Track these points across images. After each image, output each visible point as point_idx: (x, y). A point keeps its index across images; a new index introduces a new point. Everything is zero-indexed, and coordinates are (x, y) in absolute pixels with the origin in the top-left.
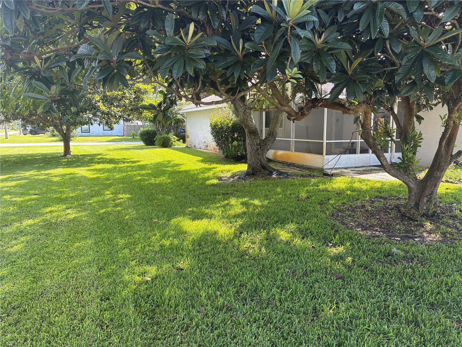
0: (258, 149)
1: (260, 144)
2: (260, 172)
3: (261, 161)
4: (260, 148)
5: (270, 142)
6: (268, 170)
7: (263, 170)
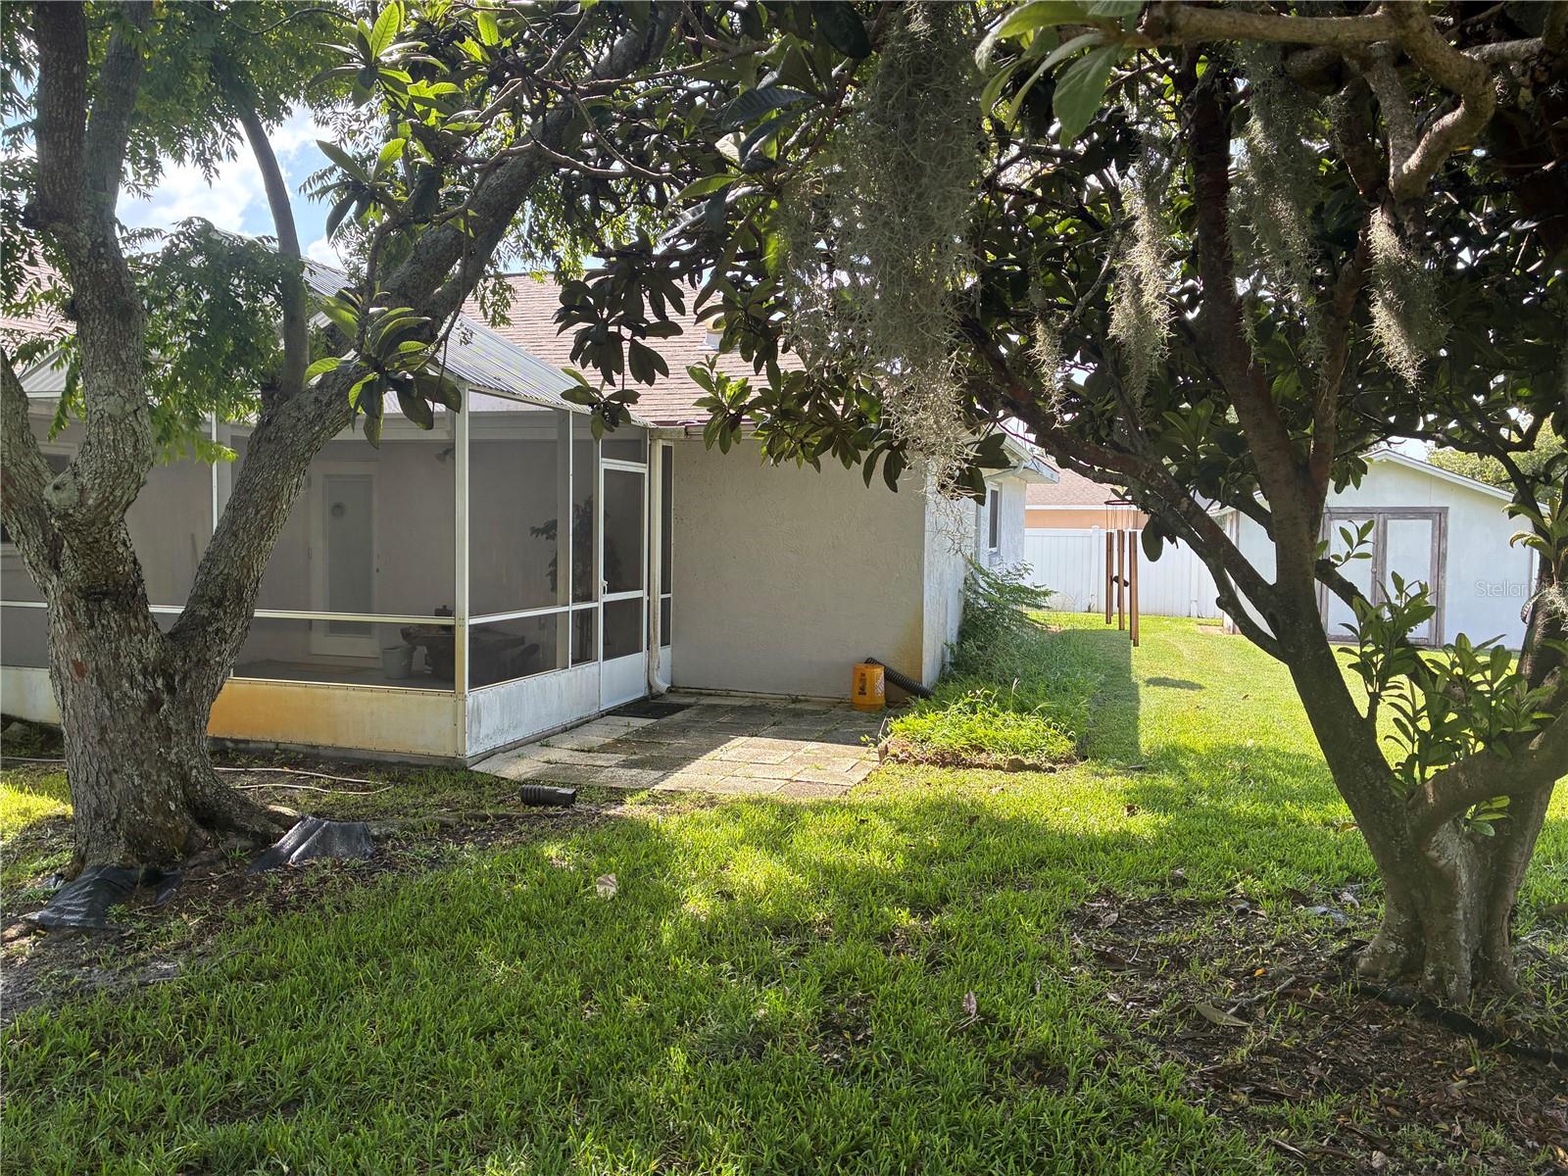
0: (154, 703)
1: (163, 668)
2: (189, 852)
3: (184, 779)
4: (171, 689)
5: (228, 647)
6: (241, 832)
7: (204, 835)
